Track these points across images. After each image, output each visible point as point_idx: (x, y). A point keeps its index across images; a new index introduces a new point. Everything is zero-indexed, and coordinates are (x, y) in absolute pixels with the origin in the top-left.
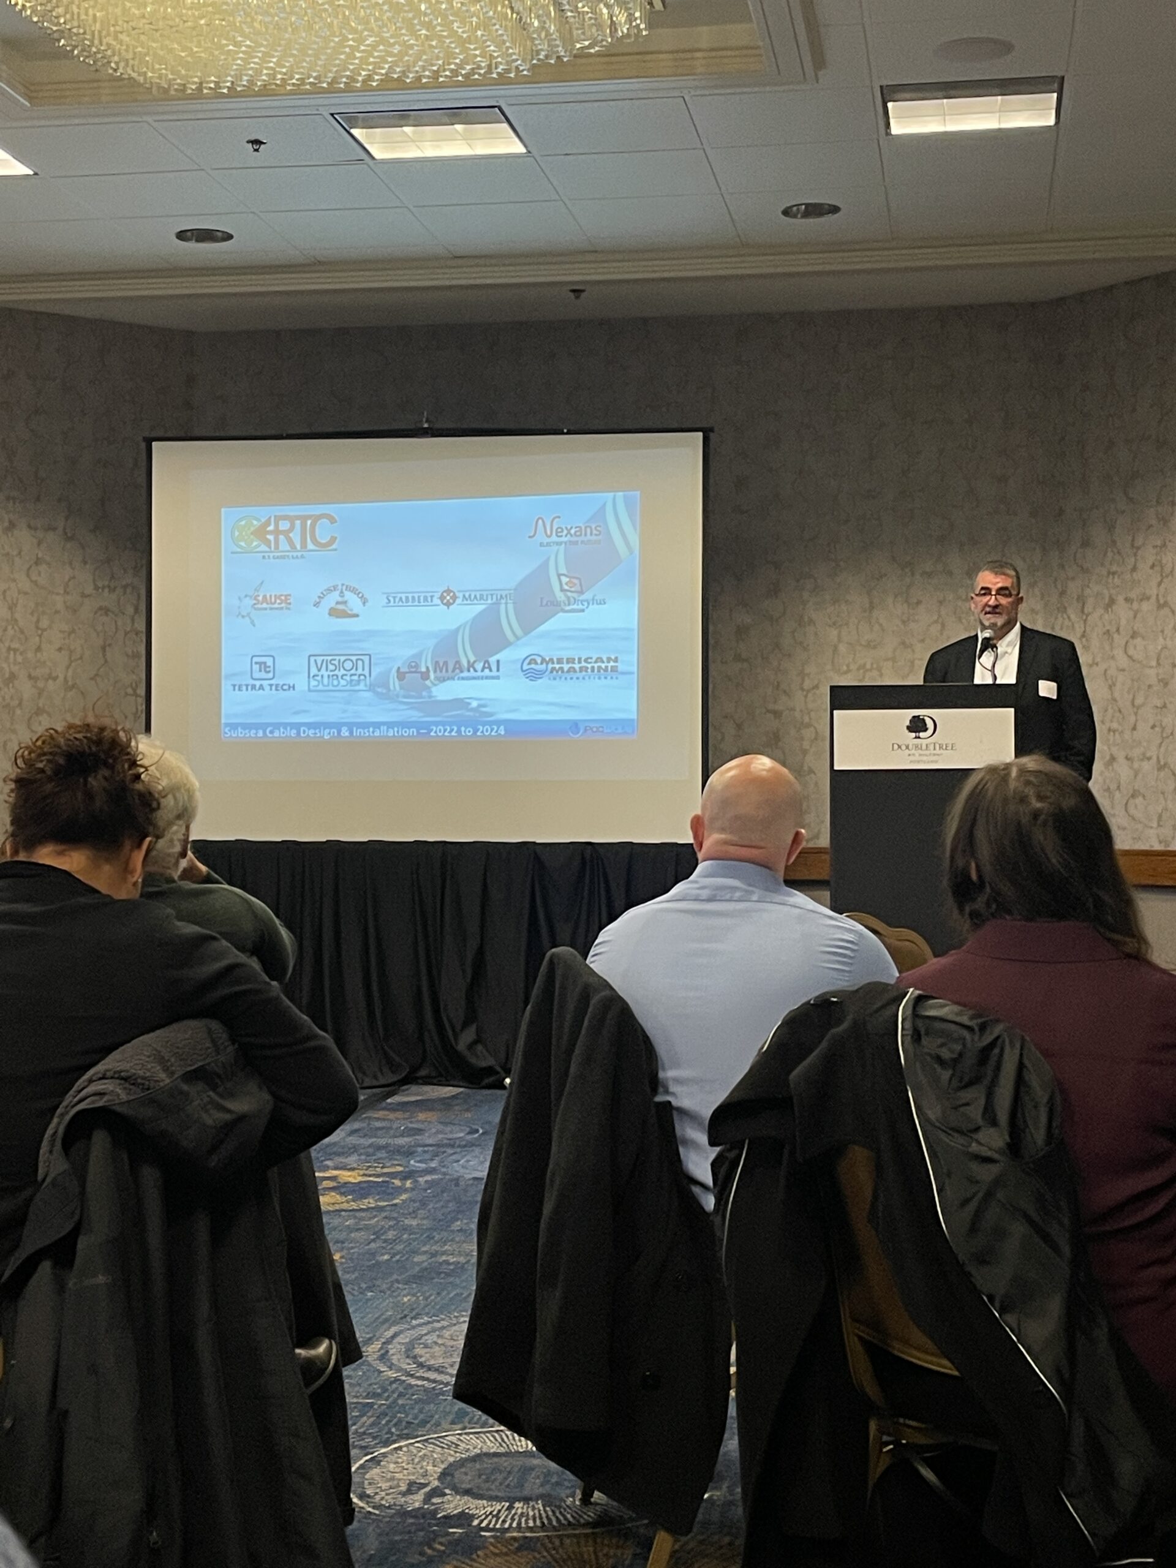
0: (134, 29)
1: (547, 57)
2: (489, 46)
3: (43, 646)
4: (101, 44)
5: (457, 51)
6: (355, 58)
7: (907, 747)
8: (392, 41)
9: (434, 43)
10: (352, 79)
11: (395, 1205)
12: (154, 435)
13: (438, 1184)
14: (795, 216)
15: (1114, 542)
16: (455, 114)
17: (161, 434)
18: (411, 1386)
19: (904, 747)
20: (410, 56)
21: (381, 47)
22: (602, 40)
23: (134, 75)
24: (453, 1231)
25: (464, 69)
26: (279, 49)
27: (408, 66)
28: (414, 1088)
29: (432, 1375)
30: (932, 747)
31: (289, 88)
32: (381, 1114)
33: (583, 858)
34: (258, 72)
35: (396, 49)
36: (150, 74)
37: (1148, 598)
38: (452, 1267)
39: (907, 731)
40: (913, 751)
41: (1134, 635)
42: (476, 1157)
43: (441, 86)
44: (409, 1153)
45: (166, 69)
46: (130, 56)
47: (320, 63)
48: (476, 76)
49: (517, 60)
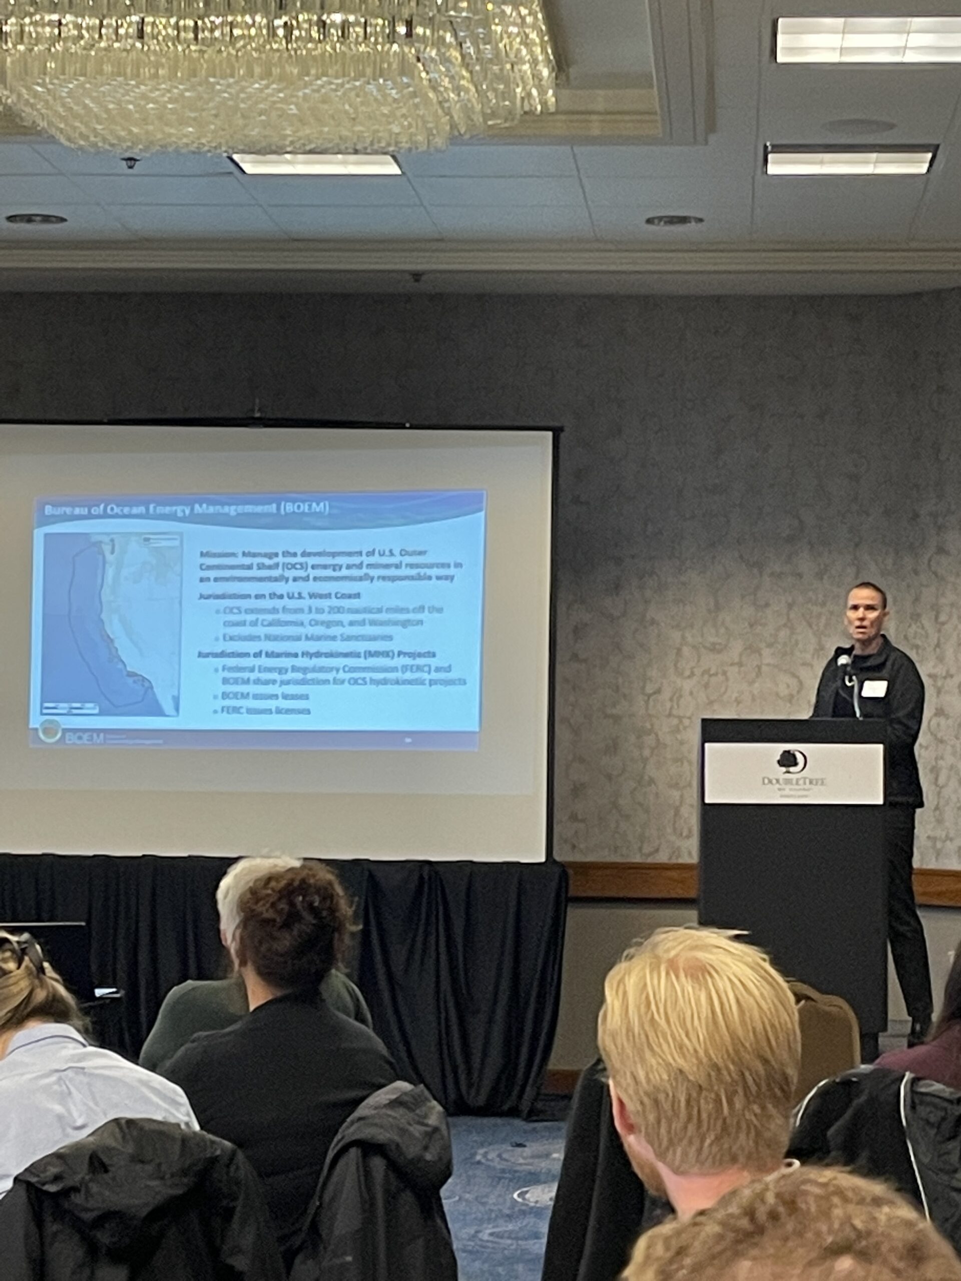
7: (778, 781)
14: (657, 225)
19: (774, 781)
30: (801, 782)
33: (421, 877)
39: (777, 765)
40: (783, 786)
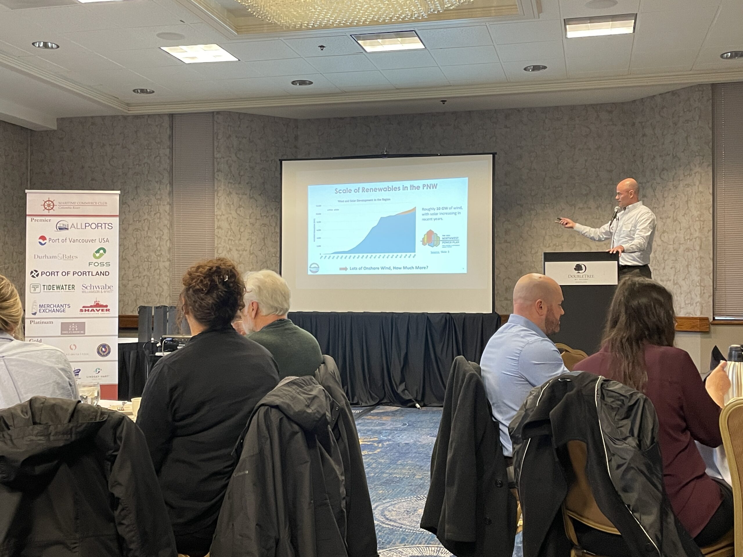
0: (276, 4)
1: (434, 11)
2: (412, 7)
3: (242, 238)
4: (264, 10)
5: (399, 9)
6: (360, 13)
7: (574, 276)
8: (374, 6)
9: (390, 6)
10: (360, 22)
11: (375, 454)
12: (283, 158)
13: (391, 445)
14: (529, 70)
15: (655, 195)
16: (397, 34)
17: (285, 158)
18: (383, 527)
20: (381, 12)
21: (370, 9)
22: (455, 4)
23: (276, 22)
24: (398, 464)
25: (402, 16)
26: (331, 10)
27: (380, 16)
28: (381, 407)
29: (392, 523)
30: (584, 276)
31: (335, 25)
32: (369, 417)
33: (446, 319)
34: (323, 19)
35: (376, 9)
36: (282, 21)
37: (670, 217)
38: (398, 479)
39: (574, 270)
40: (577, 278)
41: (664, 232)
42: (406, 435)
43: (393, 23)
44: (380, 433)
45: (288, 19)
46: (275, 14)
47: (347, 15)
48: (407, 19)
49: (422, 12)
